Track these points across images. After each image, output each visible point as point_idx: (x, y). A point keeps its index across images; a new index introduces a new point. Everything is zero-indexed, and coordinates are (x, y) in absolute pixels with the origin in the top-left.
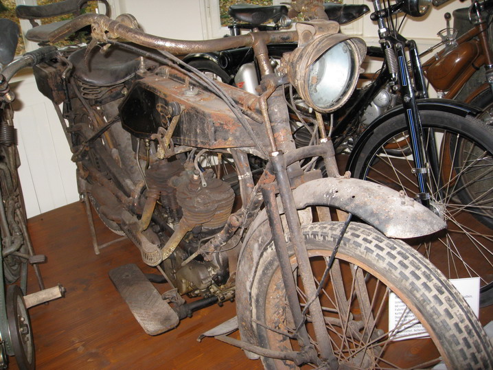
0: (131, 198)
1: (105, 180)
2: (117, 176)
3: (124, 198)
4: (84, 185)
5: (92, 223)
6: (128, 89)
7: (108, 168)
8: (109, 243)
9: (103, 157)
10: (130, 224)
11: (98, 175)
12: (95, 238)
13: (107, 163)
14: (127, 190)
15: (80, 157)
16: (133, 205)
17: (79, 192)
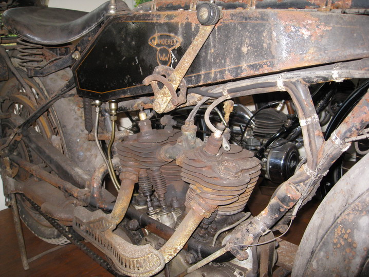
0: (86, 189)
1: (45, 173)
2: (63, 165)
3: (76, 191)
4: (13, 184)
5: (20, 232)
6: (81, 52)
7: (48, 157)
8: (40, 255)
9: (40, 145)
10: (90, 223)
11: (34, 168)
12: (23, 250)
13: (47, 151)
14: (79, 180)
15: (7, 151)
16: (93, 197)
17: (5, 194)
